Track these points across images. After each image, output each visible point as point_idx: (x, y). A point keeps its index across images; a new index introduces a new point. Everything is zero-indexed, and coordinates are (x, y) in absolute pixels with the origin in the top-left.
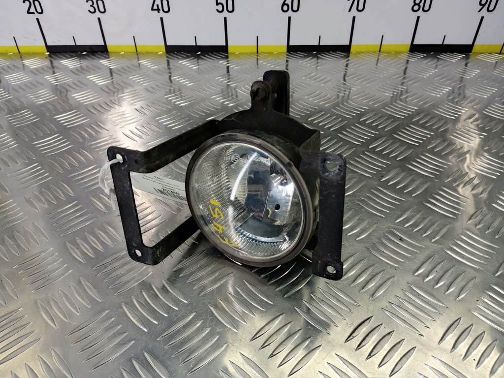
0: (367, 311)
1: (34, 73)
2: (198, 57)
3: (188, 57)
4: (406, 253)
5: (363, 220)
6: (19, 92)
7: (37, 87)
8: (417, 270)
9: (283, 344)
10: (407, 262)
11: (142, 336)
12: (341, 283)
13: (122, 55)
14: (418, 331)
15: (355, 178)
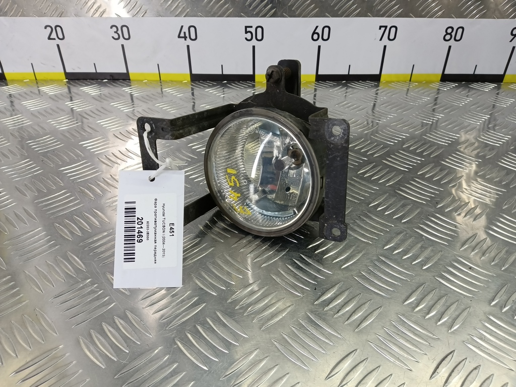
0: (448, 345)
1: (53, 99)
2: (224, 86)
3: (214, 86)
4: (478, 282)
5: (426, 248)
6: (39, 118)
7: (57, 113)
8: (493, 300)
9: (362, 382)
10: (481, 292)
11: (202, 375)
12: (414, 316)
13: (146, 83)
14: (507, 365)
15: (409, 205)
